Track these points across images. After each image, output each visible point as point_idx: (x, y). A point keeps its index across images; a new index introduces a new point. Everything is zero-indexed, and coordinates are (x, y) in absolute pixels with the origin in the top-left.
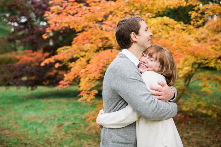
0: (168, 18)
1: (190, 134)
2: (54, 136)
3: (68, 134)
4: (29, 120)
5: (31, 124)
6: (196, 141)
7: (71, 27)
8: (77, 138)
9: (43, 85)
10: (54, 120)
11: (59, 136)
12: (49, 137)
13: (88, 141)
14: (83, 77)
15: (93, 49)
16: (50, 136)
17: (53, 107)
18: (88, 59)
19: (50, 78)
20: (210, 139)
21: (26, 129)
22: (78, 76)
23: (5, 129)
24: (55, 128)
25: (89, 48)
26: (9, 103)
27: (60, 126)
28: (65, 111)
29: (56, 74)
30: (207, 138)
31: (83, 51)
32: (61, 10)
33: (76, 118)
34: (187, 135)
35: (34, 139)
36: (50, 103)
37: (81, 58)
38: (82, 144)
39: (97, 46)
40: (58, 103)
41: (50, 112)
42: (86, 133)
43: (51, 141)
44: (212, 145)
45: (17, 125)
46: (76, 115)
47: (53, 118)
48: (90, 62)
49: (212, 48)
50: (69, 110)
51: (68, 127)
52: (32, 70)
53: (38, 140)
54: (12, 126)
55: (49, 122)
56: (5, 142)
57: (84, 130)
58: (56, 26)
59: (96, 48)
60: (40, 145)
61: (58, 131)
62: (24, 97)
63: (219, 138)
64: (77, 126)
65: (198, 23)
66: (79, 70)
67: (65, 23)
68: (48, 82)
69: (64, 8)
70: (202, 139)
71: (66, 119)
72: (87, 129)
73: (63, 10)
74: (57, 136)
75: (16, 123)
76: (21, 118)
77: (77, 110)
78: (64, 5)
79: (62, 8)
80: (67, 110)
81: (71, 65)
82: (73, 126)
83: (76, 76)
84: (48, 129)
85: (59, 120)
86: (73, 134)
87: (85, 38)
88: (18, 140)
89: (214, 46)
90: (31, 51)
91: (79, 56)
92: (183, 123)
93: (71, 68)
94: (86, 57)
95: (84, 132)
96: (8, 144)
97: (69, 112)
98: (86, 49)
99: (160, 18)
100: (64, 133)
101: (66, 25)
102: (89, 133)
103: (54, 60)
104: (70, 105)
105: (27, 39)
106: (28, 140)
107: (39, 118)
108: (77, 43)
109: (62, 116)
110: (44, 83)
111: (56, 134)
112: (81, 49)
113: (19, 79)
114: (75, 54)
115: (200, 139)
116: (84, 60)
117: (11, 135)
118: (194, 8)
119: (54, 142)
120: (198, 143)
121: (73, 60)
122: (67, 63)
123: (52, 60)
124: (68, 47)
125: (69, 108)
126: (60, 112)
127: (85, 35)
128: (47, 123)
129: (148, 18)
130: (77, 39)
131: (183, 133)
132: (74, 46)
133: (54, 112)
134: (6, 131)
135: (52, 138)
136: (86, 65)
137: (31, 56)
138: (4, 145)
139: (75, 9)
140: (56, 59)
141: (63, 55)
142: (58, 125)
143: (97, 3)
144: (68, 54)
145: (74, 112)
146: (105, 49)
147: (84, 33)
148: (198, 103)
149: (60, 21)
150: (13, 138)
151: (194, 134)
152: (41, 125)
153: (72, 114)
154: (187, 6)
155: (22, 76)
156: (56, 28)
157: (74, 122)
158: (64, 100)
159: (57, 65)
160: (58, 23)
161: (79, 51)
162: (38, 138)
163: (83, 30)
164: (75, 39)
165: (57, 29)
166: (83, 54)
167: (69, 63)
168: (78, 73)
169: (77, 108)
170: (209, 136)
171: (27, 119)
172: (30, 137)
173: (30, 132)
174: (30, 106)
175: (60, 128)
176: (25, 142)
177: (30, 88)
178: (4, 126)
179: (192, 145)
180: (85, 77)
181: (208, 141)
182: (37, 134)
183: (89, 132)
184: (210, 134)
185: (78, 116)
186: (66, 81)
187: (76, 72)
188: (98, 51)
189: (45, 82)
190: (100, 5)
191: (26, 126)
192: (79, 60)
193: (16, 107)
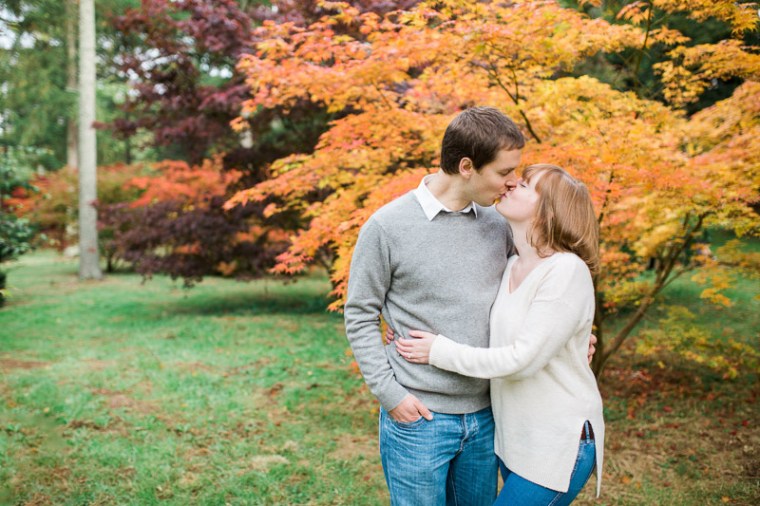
0: (594, 81)
1: (656, 425)
2: (256, 416)
3: (298, 413)
4: (183, 371)
5: (188, 382)
6: (670, 442)
7: (314, 98)
8: (324, 424)
9: (218, 274)
10: (256, 374)
11: (270, 415)
12: (243, 418)
13: (353, 433)
14: (344, 243)
15: (375, 165)
16: (244, 415)
17: (252, 339)
18: (360, 193)
19: (241, 251)
20: (712, 438)
21: (175, 396)
22: (331, 242)
23: (119, 393)
24: (258, 395)
25: (367, 163)
26: (120, 325)
27: (274, 390)
28: (288, 351)
29: (263, 239)
30: (705, 435)
31: (348, 170)
32: (286, 52)
33: (321, 371)
34: (646, 426)
35: (200, 420)
36: (242, 328)
37: (341, 191)
38: (336, 440)
39: (391, 155)
40: (264, 327)
41: (243, 353)
42: (351, 411)
43: (247, 428)
44: (713, 453)
45: (151, 383)
46: (323, 362)
47: (251, 369)
48: (366, 202)
49: (735, 169)
50: (301, 349)
51: (298, 393)
52: (188, 224)
53: (213, 423)
54: (134, 386)
55: (241, 380)
56: (121, 424)
57: (343, 404)
58: (270, 94)
59: (386, 162)
60: (216, 435)
61: (267, 404)
62: (161, 308)
63: (740, 437)
64: (324, 394)
65: (686, 94)
66: (334, 224)
67: (297, 86)
68: (233, 265)
69: (298, 46)
70: (690, 438)
71: (290, 373)
72: (354, 401)
73: (294, 51)
74: (264, 417)
75: (147, 378)
76: (159, 366)
77: (325, 351)
78: (296, 38)
79: (291, 47)
80: (294, 350)
81: (311, 210)
82: (313, 391)
83: (325, 240)
84: (237, 399)
85: (270, 374)
86: (311, 414)
87: (353, 135)
88: (156, 420)
89: (740, 163)
90: (183, 164)
91: (334, 185)
92: (644, 395)
93: (310, 218)
94: (355, 188)
95: (343, 409)
96: (129, 428)
97: (299, 353)
98: (357, 165)
99: (570, 81)
100: (285, 409)
101: (301, 92)
102: (357, 413)
103: (264, 194)
104: (304, 337)
105: (178, 128)
106: (185, 421)
107: (210, 367)
108: (331, 149)
109: (280, 365)
110: (223, 267)
111: (262, 412)
112: (340, 164)
113: (148, 252)
114: (323, 177)
115: (683, 437)
116: (348, 197)
117: (136, 407)
118: (668, 54)
119: (257, 432)
120: (673, 448)
121: (317, 196)
122: (300, 205)
123: (256, 193)
124: (303, 157)
125: (301, 345)
126: (272, 353)
127: (354, 126)
128: (236, 383)
129: (536, 80)
130: (329, 138)
131: (634, 421)
132: (322, 156)
133: (254, 353)
134: (122, 396)
135: (252, 421)
136: (354, 211)
137: (182, 181)
138: (119, 430)
139: (326, 49)
140: (269, 192)
141: (288, 181)
142: (269, 389)
143: (389, 35)
144: (303, 178)
145: (314, 355)
146: (411, 164)
147: (352, 119)
148: (687, 335)
149: (283, 81)
150: (141, 415)
151: (668, 425)
152: (216, 385)
153: (310, 361)
154: (648, 47)
155: (156, 242)
156: (269, 100)
157: (314, 380)
158: (283, 321)
159: (270, 210)
160: (277, 87)
161: (335, 170)
162: (211, 418)
163: (348, 111)
164: (325, 135)
165: (271, 104)
166: (346, 177)
167: (305, 205)
168: (331, 232)
169: (324, 345)
170: (711, 433)
171: (176, 370)
172: (188, 415)
173: (187, 404)
174: (182, 335)
175: (274, 397)
176: (178, 426)
177: (180, 281)
178: (114, 385)
179: (656, 451)
180: (349, 244)
181: (705, 444)
182: (209, 409)
183: (358, 410)
184: (717, 427)
185: (326, 366)
186: (297, 254)
187: (326, 230)
188: (392, 170)
189: (228, 262)
190: (399, 40)
191: (174, 388)
192: (334, 196)
193: (140, 336)
